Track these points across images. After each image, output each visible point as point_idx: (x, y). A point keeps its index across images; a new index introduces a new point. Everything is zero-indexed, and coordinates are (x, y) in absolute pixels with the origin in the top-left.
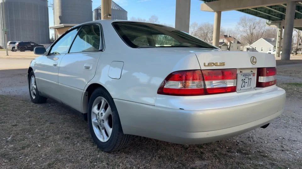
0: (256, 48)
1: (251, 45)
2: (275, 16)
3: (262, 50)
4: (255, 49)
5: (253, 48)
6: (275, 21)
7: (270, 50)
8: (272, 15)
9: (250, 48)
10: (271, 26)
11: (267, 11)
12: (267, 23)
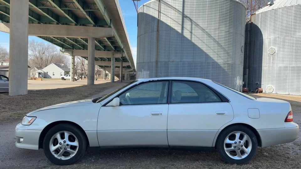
0: (47, 72)
1: (42, 70)
2: (68, 45)
3: (54, 75)
4: (47, 74)
5: (45, 73)
6: (68, 50)
7: (61, 75)
8: (66, 44)
9: (42, 72)
10: (65, 53)
11: (62, 40)
12: (61, 50)
